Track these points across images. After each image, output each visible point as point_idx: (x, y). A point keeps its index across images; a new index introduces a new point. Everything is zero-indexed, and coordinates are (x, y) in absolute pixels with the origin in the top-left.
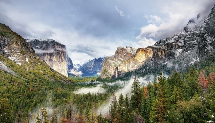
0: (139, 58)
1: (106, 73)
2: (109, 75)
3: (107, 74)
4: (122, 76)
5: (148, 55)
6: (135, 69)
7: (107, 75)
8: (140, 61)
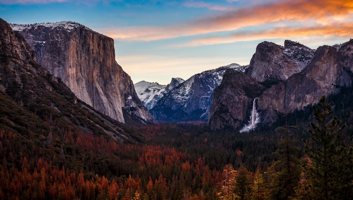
0: (320, 73)
1: (223, 115)
2: (232, 120)
3: (228, 119)
4: (268, 123)
5: (348, 65)
6: (305, 105)
7: (227, 122)
8: (322, 84)
